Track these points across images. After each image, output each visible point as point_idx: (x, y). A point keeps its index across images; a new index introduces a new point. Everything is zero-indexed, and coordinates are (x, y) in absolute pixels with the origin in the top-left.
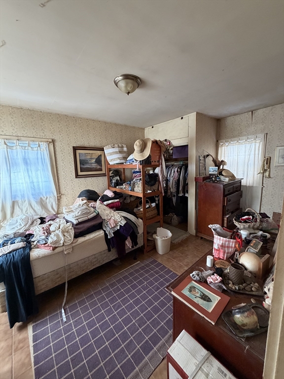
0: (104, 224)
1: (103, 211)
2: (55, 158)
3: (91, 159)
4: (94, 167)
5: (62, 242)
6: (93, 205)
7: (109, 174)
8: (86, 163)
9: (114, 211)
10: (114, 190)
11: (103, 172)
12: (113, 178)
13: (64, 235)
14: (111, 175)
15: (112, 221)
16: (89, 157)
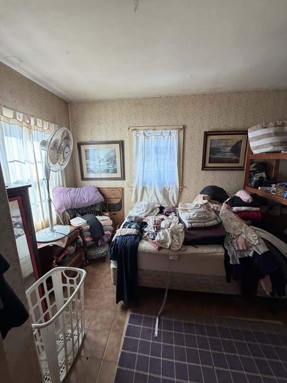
0: (227, 240)
1: (229, 220)
2: (184, 146)
3: (226, 146)
4: (228, 157)
5: (168, 244)
6: (215, 208)
7: (248, 168)
8: (218, 152)
9: (248, 225)
10: (254, 192)
11: (240, 164)
12: (254, 174)
13: (173, 237)
14: (251, 169)
15: (240, 241)
16: (223, 144)
